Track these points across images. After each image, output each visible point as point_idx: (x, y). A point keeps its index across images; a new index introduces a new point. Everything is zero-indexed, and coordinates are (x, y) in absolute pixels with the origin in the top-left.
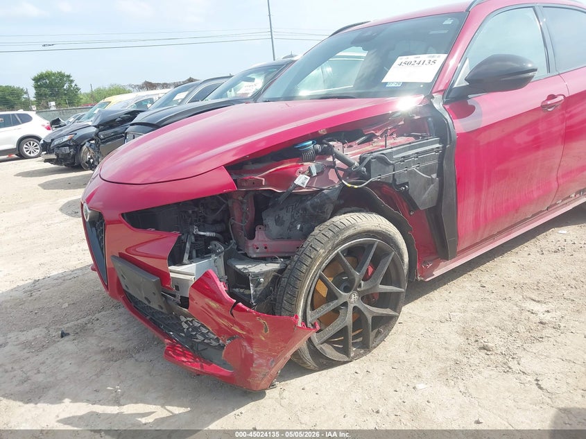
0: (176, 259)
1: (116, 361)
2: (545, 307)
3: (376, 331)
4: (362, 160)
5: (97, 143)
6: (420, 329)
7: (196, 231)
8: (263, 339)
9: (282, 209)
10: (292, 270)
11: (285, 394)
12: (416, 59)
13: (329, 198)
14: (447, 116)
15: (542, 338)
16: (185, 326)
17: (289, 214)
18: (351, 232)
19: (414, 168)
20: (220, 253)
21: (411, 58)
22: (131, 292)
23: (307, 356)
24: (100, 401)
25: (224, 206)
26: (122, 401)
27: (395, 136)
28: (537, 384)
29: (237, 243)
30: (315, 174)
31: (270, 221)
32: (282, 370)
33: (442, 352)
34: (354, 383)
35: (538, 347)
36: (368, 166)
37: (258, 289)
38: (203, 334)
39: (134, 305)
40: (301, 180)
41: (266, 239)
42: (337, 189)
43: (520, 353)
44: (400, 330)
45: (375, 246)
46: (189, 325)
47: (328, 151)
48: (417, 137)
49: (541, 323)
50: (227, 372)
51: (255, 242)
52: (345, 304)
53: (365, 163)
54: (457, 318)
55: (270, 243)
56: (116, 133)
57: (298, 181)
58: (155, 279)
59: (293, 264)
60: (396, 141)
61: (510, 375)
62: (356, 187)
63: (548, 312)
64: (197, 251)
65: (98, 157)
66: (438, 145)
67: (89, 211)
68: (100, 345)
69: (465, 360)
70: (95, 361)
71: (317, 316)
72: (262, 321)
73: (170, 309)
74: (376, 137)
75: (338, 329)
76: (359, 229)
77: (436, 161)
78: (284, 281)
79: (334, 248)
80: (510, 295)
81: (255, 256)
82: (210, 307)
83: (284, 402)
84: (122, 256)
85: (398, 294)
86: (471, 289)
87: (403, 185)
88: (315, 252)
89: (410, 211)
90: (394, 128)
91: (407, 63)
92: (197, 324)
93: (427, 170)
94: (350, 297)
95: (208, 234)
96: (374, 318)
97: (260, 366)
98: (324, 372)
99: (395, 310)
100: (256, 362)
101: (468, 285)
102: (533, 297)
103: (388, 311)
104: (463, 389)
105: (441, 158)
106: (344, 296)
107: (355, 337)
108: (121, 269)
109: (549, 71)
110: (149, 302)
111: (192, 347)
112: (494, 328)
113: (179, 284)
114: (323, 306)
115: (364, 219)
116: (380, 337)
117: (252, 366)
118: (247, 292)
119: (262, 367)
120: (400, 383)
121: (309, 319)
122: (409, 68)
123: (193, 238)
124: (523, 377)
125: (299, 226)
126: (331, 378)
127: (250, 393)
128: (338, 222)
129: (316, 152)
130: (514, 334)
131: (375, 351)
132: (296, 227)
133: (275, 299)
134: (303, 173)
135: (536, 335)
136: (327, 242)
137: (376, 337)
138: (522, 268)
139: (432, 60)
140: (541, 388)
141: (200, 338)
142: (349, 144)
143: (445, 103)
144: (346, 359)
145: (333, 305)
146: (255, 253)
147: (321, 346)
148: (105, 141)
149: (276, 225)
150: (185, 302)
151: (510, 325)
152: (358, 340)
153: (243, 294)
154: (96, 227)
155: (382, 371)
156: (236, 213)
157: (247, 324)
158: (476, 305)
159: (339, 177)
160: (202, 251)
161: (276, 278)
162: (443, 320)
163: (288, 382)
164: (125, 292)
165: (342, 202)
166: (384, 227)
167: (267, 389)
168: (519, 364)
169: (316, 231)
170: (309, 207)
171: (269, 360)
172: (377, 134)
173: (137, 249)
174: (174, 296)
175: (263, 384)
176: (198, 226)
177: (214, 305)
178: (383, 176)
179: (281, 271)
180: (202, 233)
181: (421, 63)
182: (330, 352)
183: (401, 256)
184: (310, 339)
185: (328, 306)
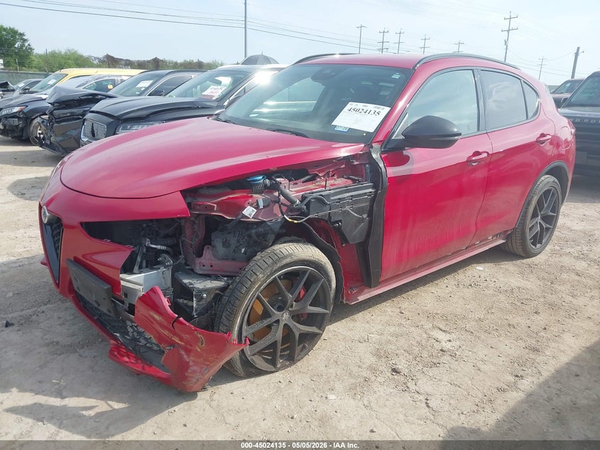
0: (128, 268)
1: (60, 355)
2: (448, 337)
3: (301, 346)
4: (303, 198)
5: (50, 120)
6: (340, 347)
7: (148, 243)
8: (199, 350)
9: (230, 233)
10: (233, 290)
11: (215, 397)
12: (363, 108)
13: (271, 229)
14: (381, 165)
15: (439, 363)
16: (130, 330)
17: (236, 239)
18: (288, 260)
19: (347, 208)
20: (168, 266)
21: (360, 106)
22: (82, 294)
23: (238, 365)
24: (43, 391)
25: (177, 224)
26: (64, 393)
27: (335, 177)
28: (426, 403)
29: (186, 259)
30: (261, 207)
31: (218, 243)
32: (214, 376)
33: (355, 370)
34: (277, 392)
35: (435, 371)
36: (308, 205)
37: (200, 303)
38: (145, 339)
39: (83, 305)
40: (249, 211)
41: (213, 258)
42: (279, 222)
43: (419, 375)
44: (323, 346)
45: (308, 273)
46: (134, 329)
47: (276, 187)
48: (354, 181)
49: (442, 350)
50: (164, 374)
51: (202, 260)
52: (278, 322)
53: (305, 202)
54: (374, 340)
55: (216, 262)
56: (72, 114)
57: (246, 212)
58: (107, 287)
59: (235, 284)
60: (336, 183)
61: (406, 394)
62: (296, 222)
63: (450, 341)
64: (146, 261)
65: (51, 136)
66: (371, 190)
67: (48, 214)
68: (45, 338)
69: (373, 378)
70: (39, 353)
71: (252, 331)
72: (199, 336)
73: (117, 313)
74: (320, 177)
75: (268, 343)
76: (295, 258)
77: (368, 204)
78: (225, 299)
79: (272, 274)
80: (422, 323)
81: (201, 273)
82: (154, 318)
83: (214, 404)
84: (77, 261)
85: (324, 315)
86: (391, 314)
87: (337, 222)
88: (255, 276)
89: (342, 244)
90: (336, 170)
91: (356, 110)
92: (141, 330)
93: (359, 211)
94: (282, 316)
95: (159, 247)
96: (301, 335)
97: (194, 372)
98: (252, 379)
99: (320, 329)
100: (191, 368)
101: (389, 310)
102: (441, 326)
103: (314, 329)
104: (366, 403)
105: (373, 200)
106: (277, 314)
107: (283, 350)
108: (75, 272)
109: (478, 130)
110: (99, 305)
111: (134, 349)
112: (403, 351)
113: (128, 292)
114: (258, 323)
115: (300, 250)
116: (305, 351)
117: (187, 371)
118: (190, 303)
119: (196, 373)
120: (316, 394)
121: (244, 334)
122: (357, 115)
123: (145, 250)
124: (417, 396)
125: (243, 250)
126: (258, 385)
127: (184, 394)
128: (278, 251)
129: (266, 186)
130: (418, 359)
131: (299, 364)
132: (241, 250)
133: (215, 314)
134: (251, 205)
135: (435, 361)
136: (267, 268)
137: (301, 351)
138: (439, 298)
139: (377, 111)
140: (428, 406)
141: (143, 342)
142: (295, 182)
143: (382, 153)
144: (274, 369)
145: (266, 322)
146: (201, 270)
147: (253, 357)
148: (60, 120)
149: (223, 247)
150: (132, 309)
151: (416, 350)
152: (285, 353)
153: (186, 305)
154: (53, 229)
155: (302, 382)
156: (188, 232)
157: (186, 336)
158: (392, 329)
159: (282, 212)
160: (152, 262)
161: (218, 295)
162: (362, 340)
163: (219, 386)
164: (76, 292)
165: (284, 231)
166: (317, 257)
167: (198, 391)
168: (416, 385)
169: (258, 257)
170: (254, 235)
171: (202, 368)
172: (320, 175)
173: (93, 257)
174: (123, 302)
175: (196, 387)
176: (150, 239)
177: (157, 317)
178: (320, 214)
179: (223, 289)
180: (154, 246)
181: (368, 112)
182: (260, 363)
183: (330, 282)
184: (243, 350)
185: (262, 323)
